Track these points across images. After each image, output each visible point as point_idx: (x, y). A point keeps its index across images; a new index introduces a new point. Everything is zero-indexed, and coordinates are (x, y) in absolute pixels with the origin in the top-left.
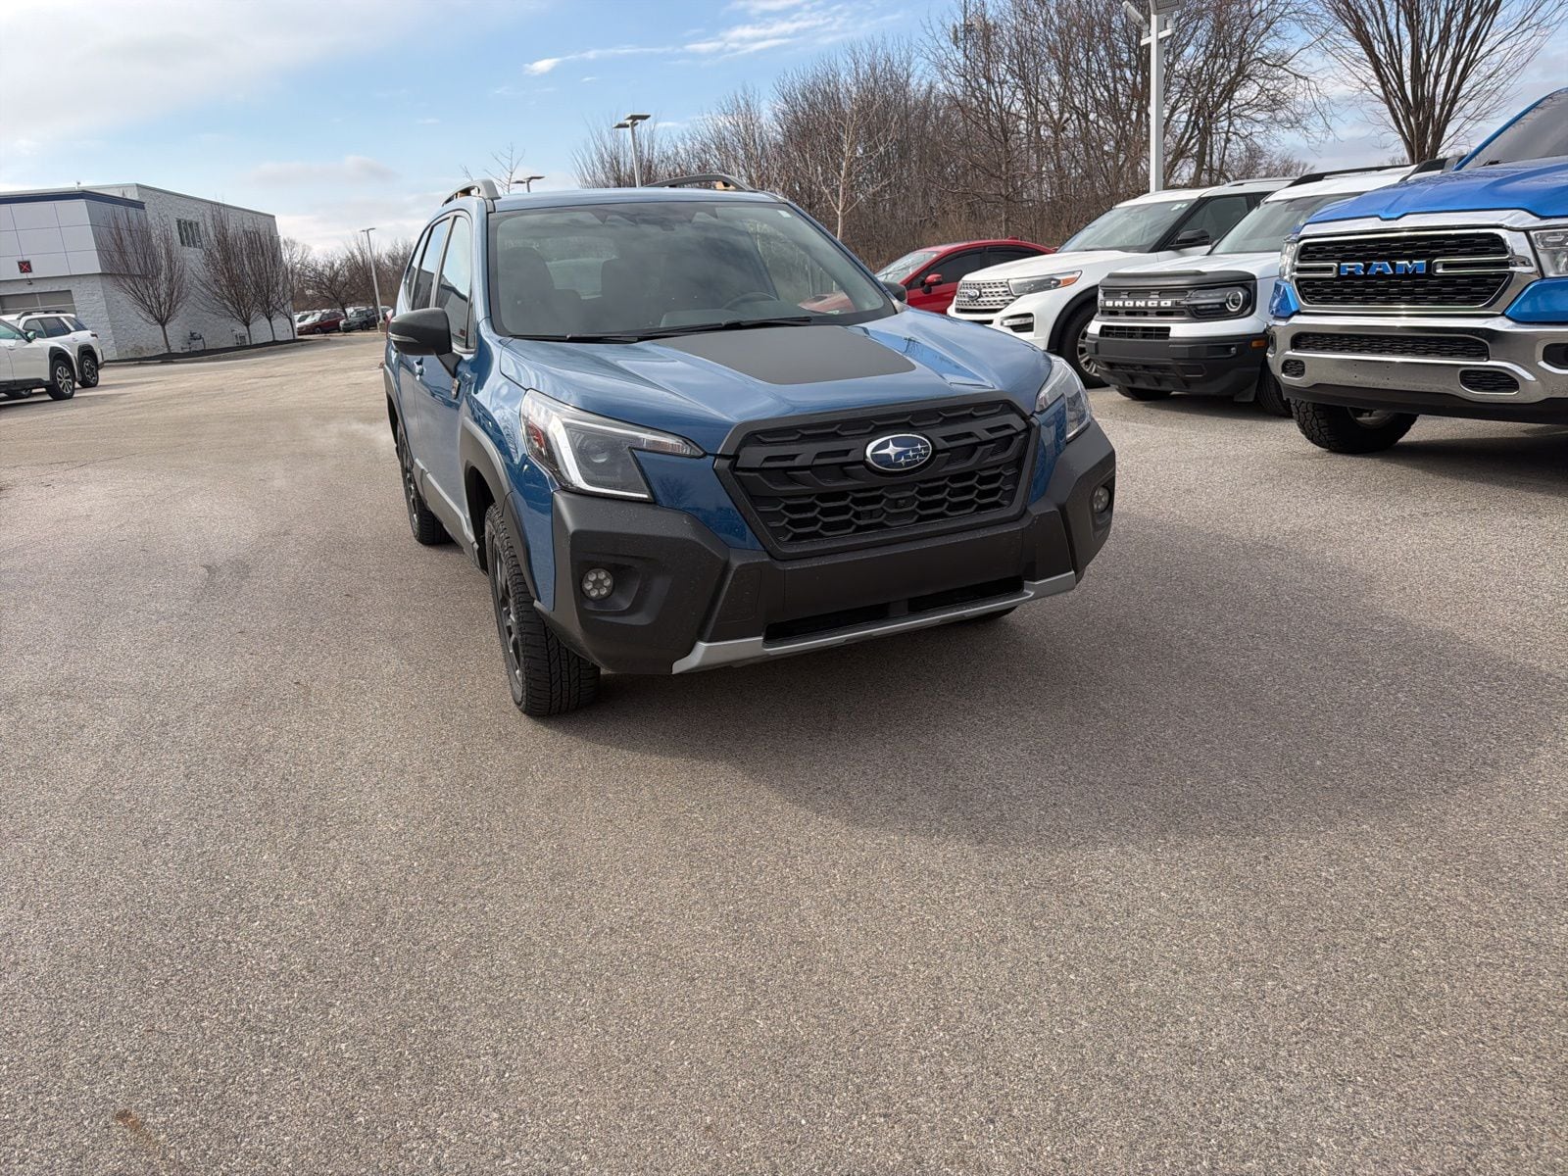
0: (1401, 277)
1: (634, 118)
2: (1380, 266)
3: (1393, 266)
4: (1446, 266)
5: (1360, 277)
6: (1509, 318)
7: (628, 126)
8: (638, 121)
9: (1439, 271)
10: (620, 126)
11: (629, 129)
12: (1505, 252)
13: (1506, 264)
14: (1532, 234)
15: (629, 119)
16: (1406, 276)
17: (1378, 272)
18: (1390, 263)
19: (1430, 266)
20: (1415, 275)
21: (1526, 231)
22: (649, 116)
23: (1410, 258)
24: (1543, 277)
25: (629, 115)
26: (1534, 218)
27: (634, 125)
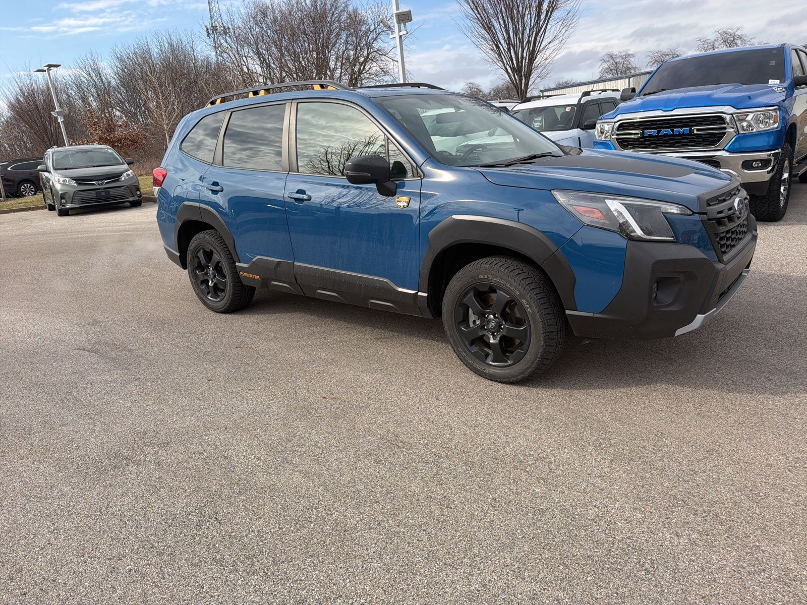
0: (676, 135)
1: (50, 66)
2: (664, 131)
3: (673, 131)
4: (698, 130)
5: (655, 136)
6: (726, 151)
7: (45, 71)
8: (52, 68)
9: (695, 132)
10: (39, 71)
11: (47, 72)
12: (724, 123)
13: (725, 128)
14: (734, 115)
15: (46, 66)
16: (680, 135)
17: (664, 134)
18: (671, 130)
19: (690, 130)
20: (684, 134)
21: (732, 114)
22: (59, 66)
23: (681, 127)
24: (739, 133)
25: (47, 64)
26: (735, 109)
27: (49, 70)
